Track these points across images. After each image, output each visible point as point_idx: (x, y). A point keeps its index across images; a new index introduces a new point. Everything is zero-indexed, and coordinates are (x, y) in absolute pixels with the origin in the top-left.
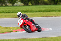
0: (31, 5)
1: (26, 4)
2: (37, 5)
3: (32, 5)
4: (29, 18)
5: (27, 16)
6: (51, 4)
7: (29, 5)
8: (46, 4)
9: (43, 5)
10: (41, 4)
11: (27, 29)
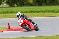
0: (16, 6)
1: (12, 5)
2: (22, 6)
3: (18, 6)
4: (28, 18)
5: (26, 16)
6: (35, 6)
7: (15, 7)
8: (31, 5)
9: (28, 6)
10: (26, 5)
11: (27, 28)
